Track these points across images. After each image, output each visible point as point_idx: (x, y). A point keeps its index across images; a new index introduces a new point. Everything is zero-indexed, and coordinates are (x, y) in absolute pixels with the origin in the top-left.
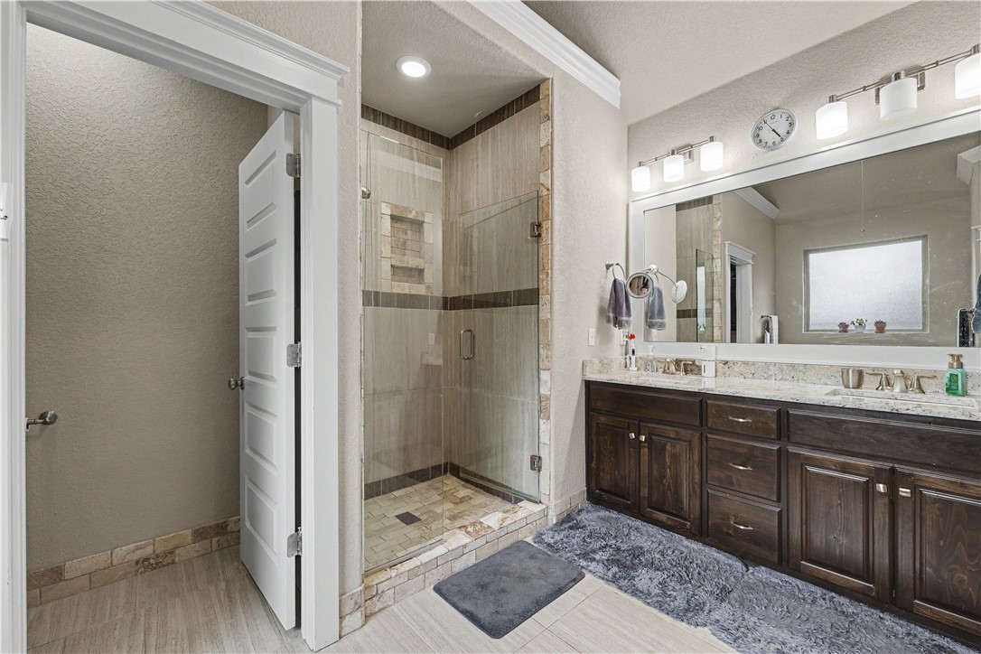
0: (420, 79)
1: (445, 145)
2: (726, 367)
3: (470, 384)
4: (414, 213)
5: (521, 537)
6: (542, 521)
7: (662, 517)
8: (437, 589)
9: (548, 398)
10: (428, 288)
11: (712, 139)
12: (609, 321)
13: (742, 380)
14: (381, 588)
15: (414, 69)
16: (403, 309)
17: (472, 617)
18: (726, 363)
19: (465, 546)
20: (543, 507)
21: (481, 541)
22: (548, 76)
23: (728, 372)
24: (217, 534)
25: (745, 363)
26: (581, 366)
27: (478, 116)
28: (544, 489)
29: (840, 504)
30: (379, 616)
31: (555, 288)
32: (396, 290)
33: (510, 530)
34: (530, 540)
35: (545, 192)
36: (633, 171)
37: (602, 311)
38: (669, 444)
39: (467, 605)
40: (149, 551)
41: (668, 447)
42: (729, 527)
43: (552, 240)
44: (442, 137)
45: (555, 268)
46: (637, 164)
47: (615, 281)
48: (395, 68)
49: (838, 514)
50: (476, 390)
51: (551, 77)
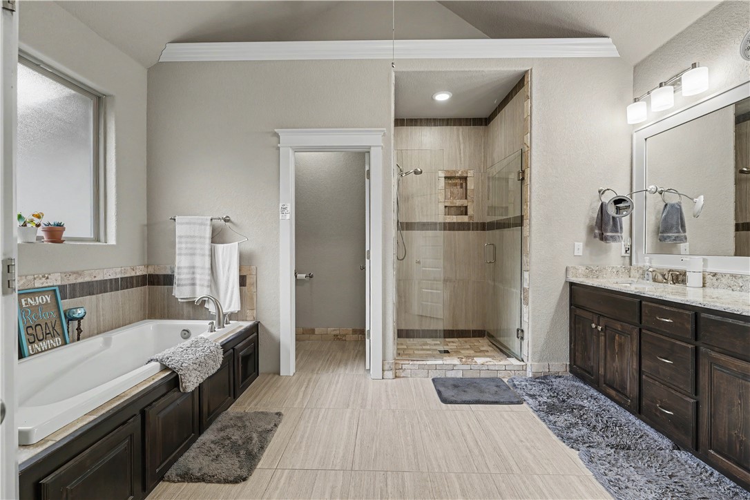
0: (446, 101)
1: (484, 123)
2: (715, 278)
3: (494, 280)
4: (460, 173)
5: (499, 376)
6: (521, 372)
7: (613, 393)
8: (433, 380)
9: (527, 291)
10: (471, 217)
11: (694, 66)
12: (595, 237)
13: (731, 292)
14: (404, 367)
15: (442, 97)
16: (452, 232)
17: (439, 393)
18: (715, 275)
19: (455, 365)
20: (522, 363)
21: (468, 367)
22: (527, 69)
23: (716, 283)
24: (360, 334)
25: (732, 275)
26: (564, 271)
27: (496, 102)
28: (525, 352)
29: (740, 404)
30: (401, 379)
31: (533, 214)
32: (448, 221)
33: (490, 368)
34: (505, 380)
35: (526, 149)
36: (628, 107)
37: (591, 230)
38: (617, 335)
39: (442, 389)
40: (338, 332)
41: (617, 338)
42: (657, 409)
43: (530, 181)
44: (480, 119)
45: (533, 201)
46: (632, 100)
47: (602, 204)
48: (433, 99)
49: (738, 412)
50: (496, 284)
51: (529, 68)
